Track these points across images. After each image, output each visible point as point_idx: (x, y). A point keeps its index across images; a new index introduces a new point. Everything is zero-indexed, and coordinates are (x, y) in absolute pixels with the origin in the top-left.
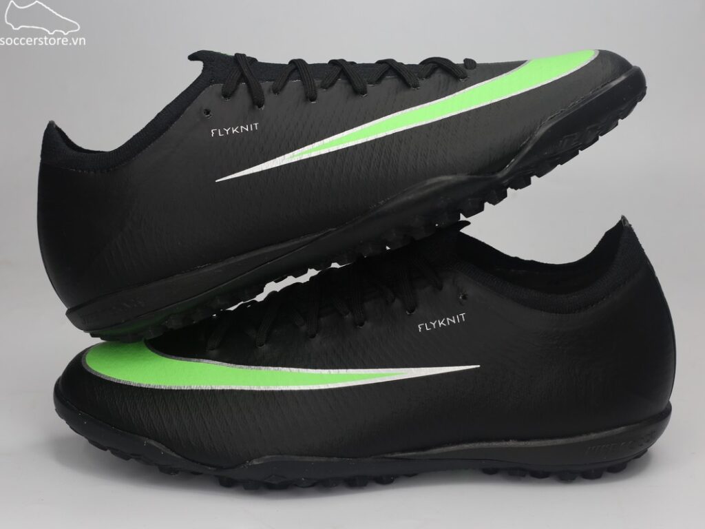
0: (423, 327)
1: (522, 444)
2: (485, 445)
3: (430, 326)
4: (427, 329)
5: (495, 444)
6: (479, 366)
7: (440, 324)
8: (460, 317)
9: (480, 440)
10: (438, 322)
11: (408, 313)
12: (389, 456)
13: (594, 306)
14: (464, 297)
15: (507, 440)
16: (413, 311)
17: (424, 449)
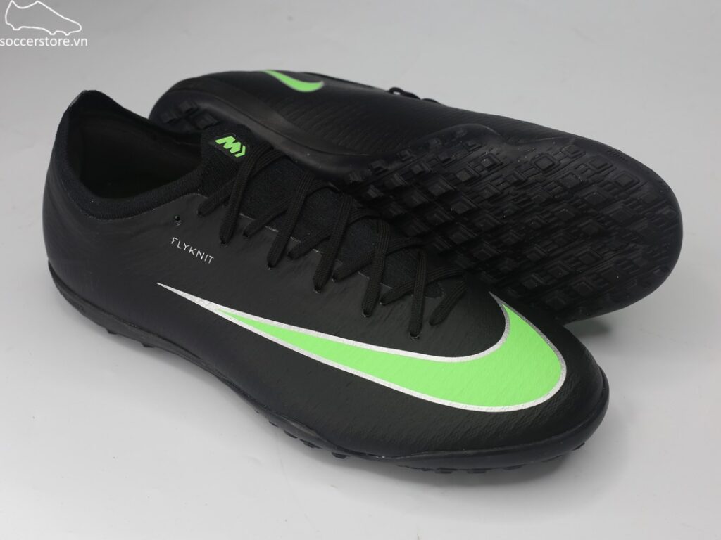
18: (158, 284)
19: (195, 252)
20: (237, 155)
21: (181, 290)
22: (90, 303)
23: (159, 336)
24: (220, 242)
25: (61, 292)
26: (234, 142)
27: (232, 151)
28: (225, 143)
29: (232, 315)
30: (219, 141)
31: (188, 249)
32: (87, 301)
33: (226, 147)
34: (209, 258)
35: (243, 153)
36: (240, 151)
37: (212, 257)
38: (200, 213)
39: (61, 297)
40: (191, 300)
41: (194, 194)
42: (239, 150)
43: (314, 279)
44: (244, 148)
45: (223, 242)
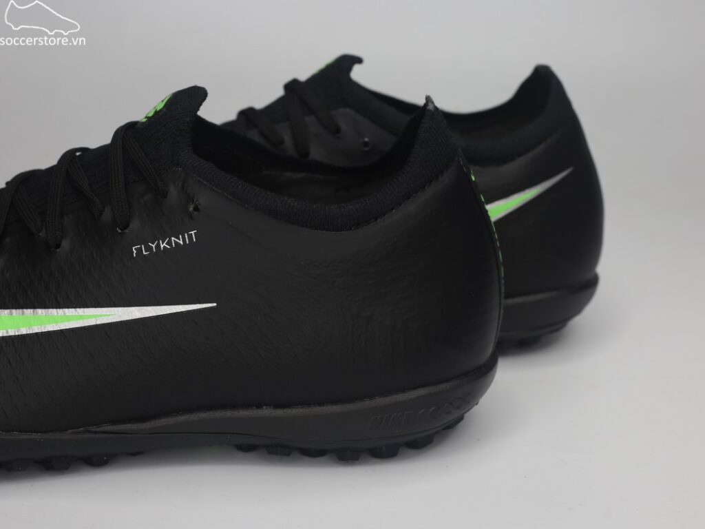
0: (139, 250)
1: (279, 412)
2: (229, 414)
3: (148, 249)
4: (145, 253)
5: (243, 413)
6: (215, 304)
7: (162, 246)
8: (190, 237)
9: (223, 407)
10: (159, 243)
11: (120, 231)
12: (94, 429)
13: (378, 220)
14: (196, 209)
15: (259, 407)
16: (126, 227)
17: (144, 419)
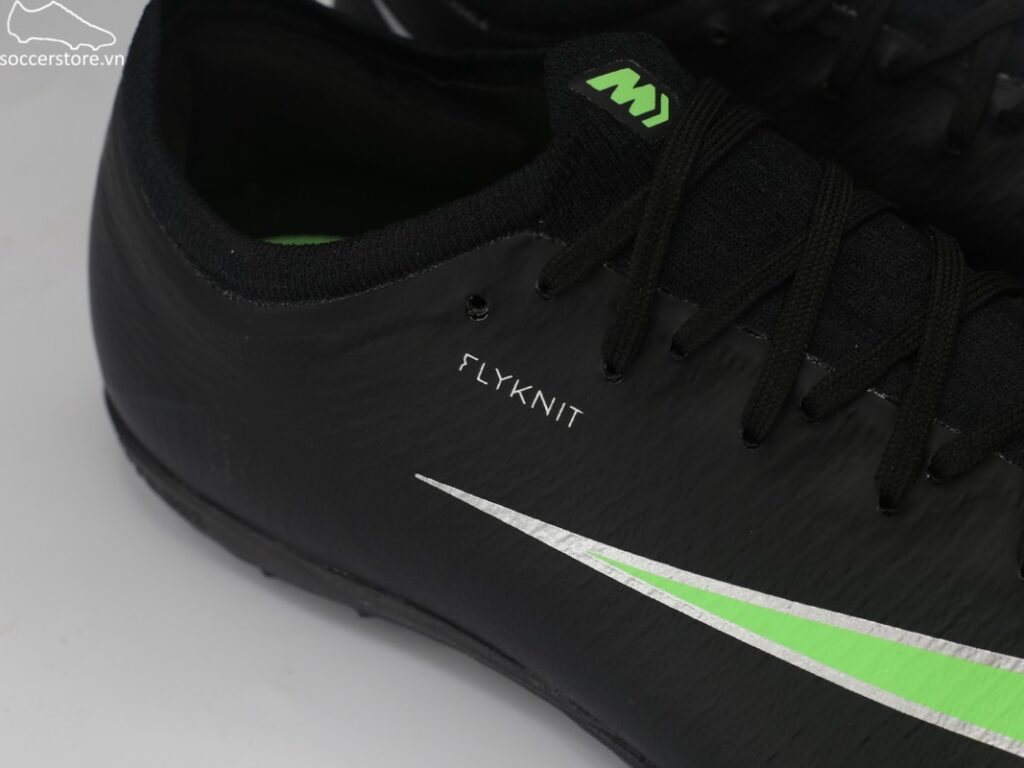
18: (419, 476)
19: (529, 395)
20: (649, 123)
21: (483, 497)
22: (220, 508)
23: (409, 603)
24: (602, 367)
25: (140, 471)
26: (639, 84)
27: (635, 111)
28: (613, 89)
29: (637, 573)
30: (599, 83)
31: (508, 385)
32: (212, 503)
33: (618, 98)
34: (568, 413)
35: (664, 116)
36: (657, 111)
37: (577, 411)
38: (544, 287)
39: (141, 483)
40: (514, 524)
41: (527, 233)
42: (652, 107)
43: (877, 477)
44: (665, 100)
45: (611, 370)
